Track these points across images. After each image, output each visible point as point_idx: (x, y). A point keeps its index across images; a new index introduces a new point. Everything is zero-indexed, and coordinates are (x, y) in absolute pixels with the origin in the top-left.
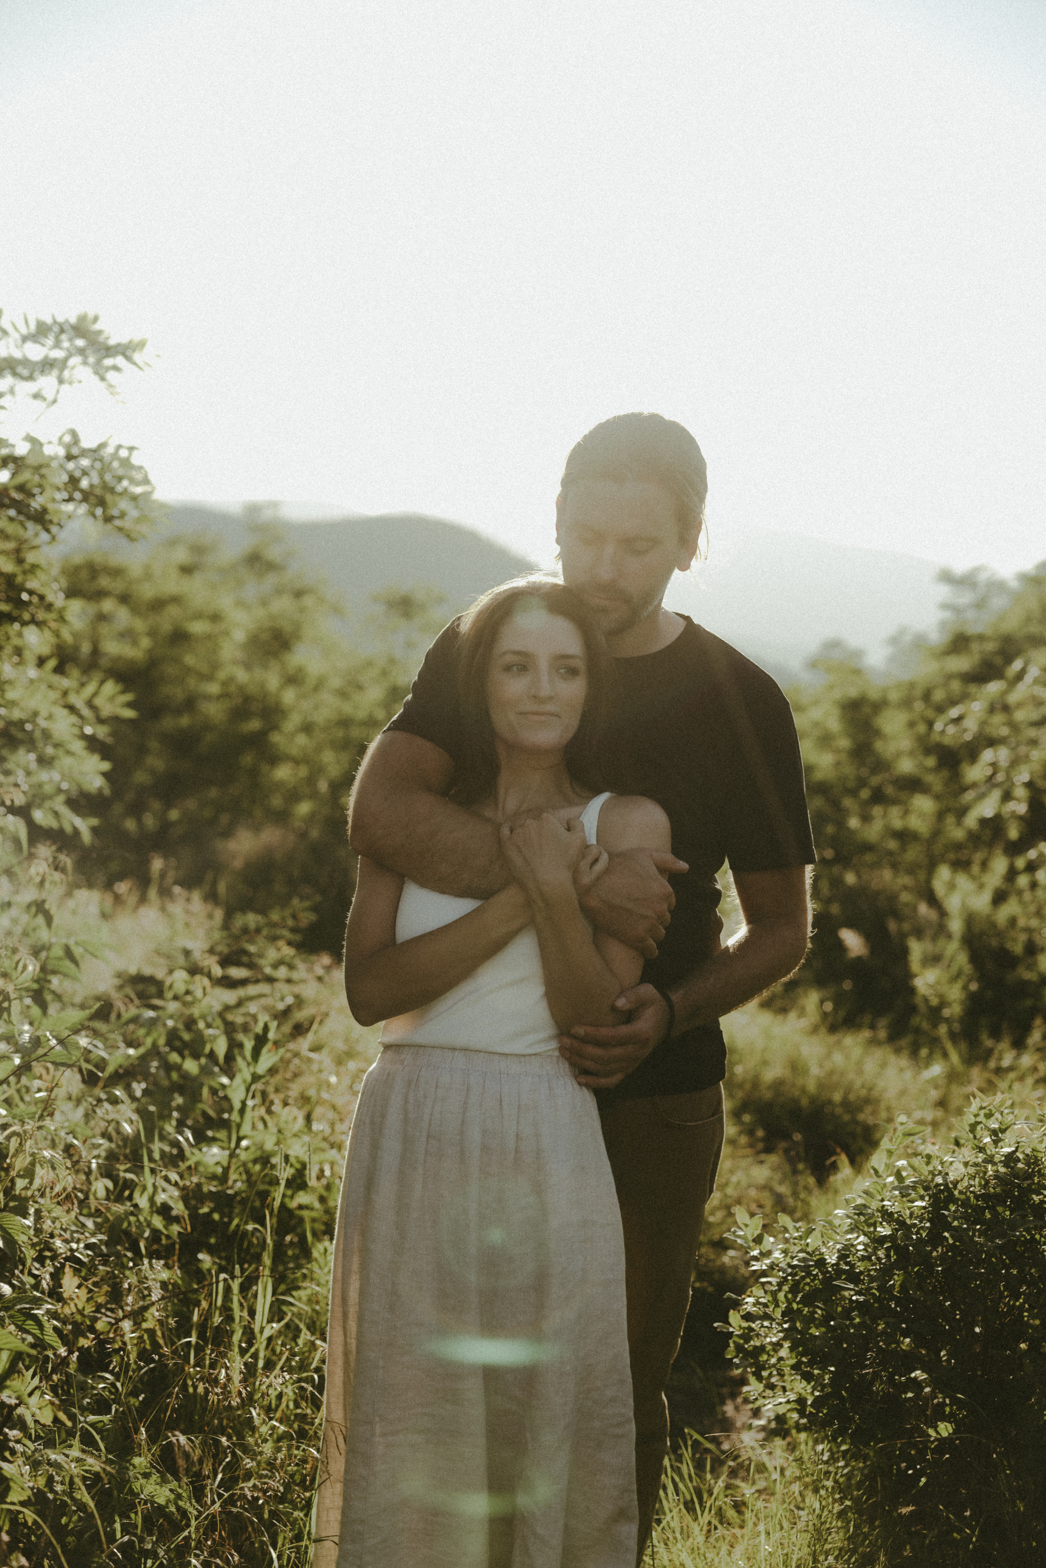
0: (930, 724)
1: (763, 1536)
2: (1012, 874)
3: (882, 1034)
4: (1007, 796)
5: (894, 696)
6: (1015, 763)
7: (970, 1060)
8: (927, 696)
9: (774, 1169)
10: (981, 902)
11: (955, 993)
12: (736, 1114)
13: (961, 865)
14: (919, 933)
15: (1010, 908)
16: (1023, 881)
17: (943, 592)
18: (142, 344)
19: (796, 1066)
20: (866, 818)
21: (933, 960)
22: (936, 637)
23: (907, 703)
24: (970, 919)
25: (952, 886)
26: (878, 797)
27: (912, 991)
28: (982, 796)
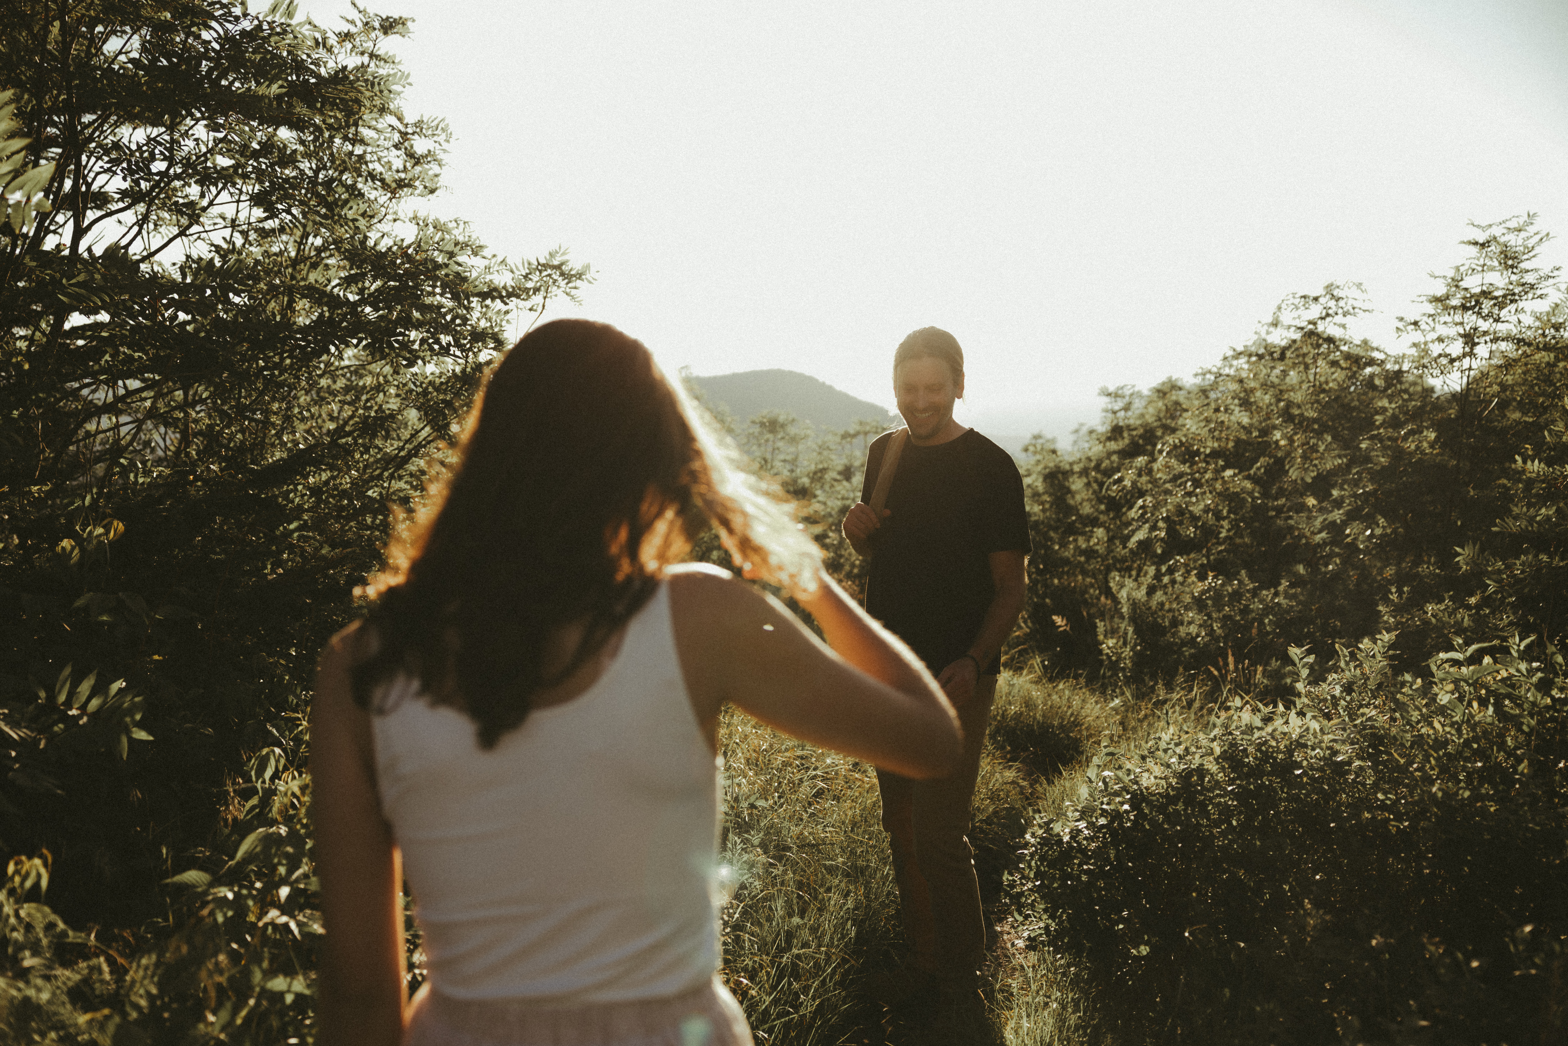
0: (1101, 485)
1: (1025, 1018)
2: (1158, 576)
3: (1082, 681)
4: (1154, 528)
5: (1077, 468)
6: (1156, 507)
7: (1140, 696)
8: (1097, 468)
9: (1019, 770)
10: (1141, 594)
11: (1127, 652)
12: (993, 737)
13: (1125, 571)
14: (1102, 616)
15: (1159, 596)
16: (1166, 579)
17: (1104, 402)
18: (588, 267)
19: (1029, 703)
20: (1064, 545)
21: (1112, 632)
22: (1103, 429)
23: (1085, 472)
24: (1134, 604)
25: (1122, 586)
26: (1071, 530)
27: (1100, 652)
28: (1139, 528)
